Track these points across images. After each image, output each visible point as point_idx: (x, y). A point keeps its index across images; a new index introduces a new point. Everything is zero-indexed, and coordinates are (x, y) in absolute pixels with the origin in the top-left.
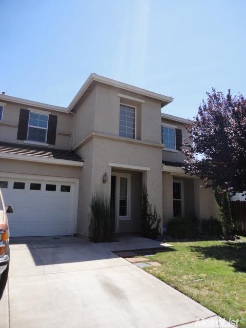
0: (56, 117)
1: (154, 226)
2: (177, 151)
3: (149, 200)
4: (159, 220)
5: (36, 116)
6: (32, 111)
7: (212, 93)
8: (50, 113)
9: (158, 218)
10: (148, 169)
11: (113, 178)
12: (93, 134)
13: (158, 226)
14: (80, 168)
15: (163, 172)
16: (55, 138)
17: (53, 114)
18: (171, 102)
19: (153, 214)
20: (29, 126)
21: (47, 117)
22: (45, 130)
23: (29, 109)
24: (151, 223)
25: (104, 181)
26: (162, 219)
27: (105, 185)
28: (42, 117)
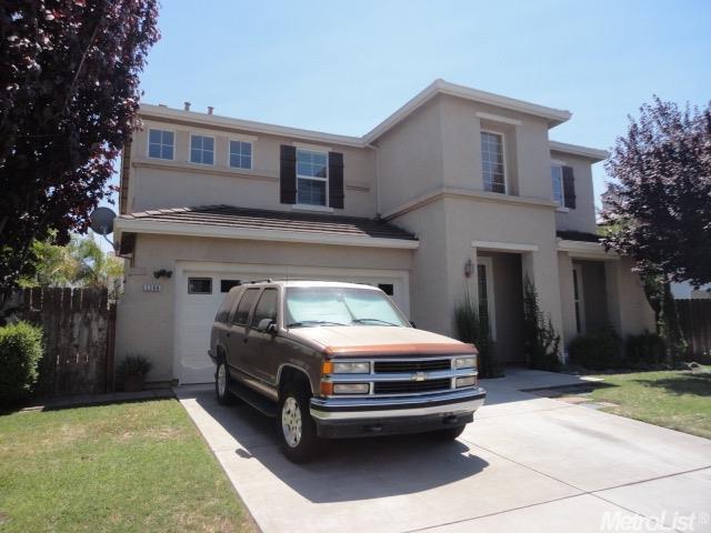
0: (341, 156)
1: (550, 350)
2: (567, 209)
3: (539, 304)
4: (558, 339)
5: (307, 156)
6: (300, 147)
7: (655, 105)
8: (330, 150)
9: (556, 335)
10: (534, 248)
11: (482, 269)
12: (445, 190)
13: (556, 350)
14: (412, 251)
15: (560, 253)
16: (343, 197)
17: (336, 151)
18: (566, 119)
19: (547, 328)
20: (298, 176)
21: (324, 157)
22: (324, 182)
23: (294, 144)
24: (544, 344)
25: (468, 274)
26: (562, 338)
27: (469, 280)
28: (317, 158)
